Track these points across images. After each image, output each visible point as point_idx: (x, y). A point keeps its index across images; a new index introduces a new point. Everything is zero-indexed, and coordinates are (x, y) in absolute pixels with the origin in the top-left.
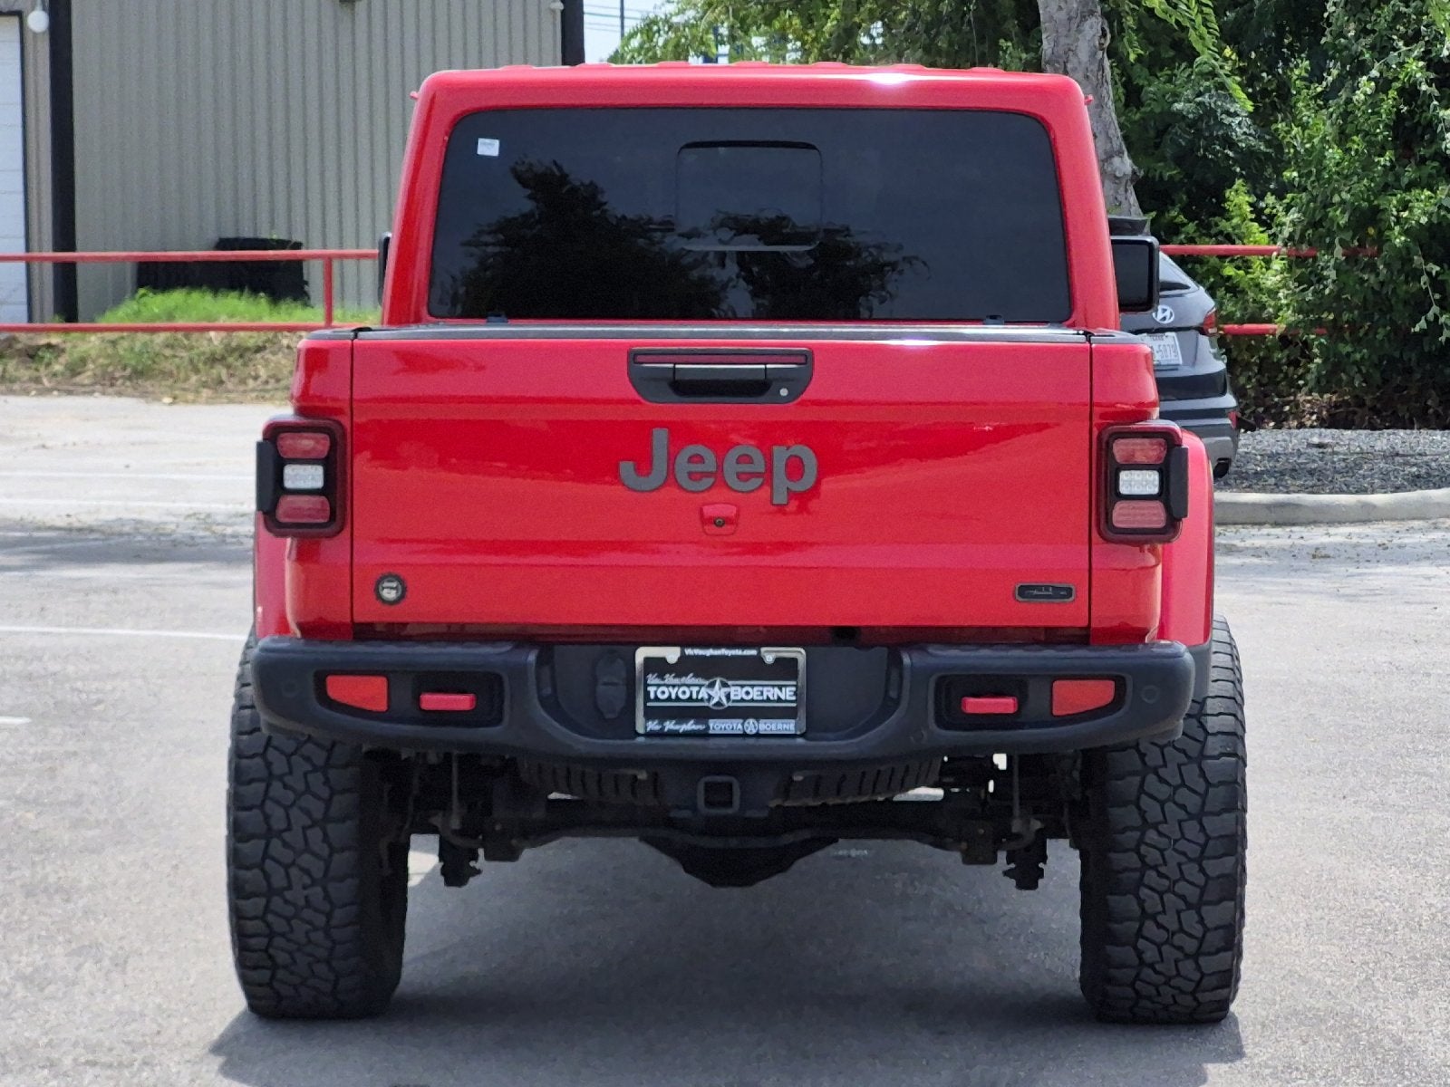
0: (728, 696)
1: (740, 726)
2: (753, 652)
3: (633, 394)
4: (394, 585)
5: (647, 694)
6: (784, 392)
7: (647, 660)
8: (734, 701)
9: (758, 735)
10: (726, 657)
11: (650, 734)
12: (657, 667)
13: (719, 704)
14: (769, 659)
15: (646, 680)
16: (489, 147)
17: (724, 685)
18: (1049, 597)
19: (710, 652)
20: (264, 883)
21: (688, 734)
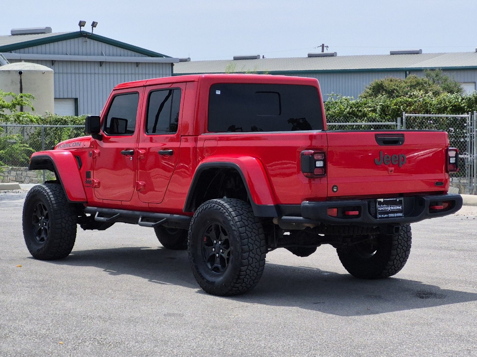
1: (394, 215)
2: (395, 199)
3: (377, 144)
4: (336, 188)
5: (378, 209)
6: (401, 143)
7: (379, 201)
8: (392, 210)
9: (397, 217)
10: (391, 200)
11: (380, 218)
12: (380, 203)
13: (389, 210)
14: (398, 200)
15: (378, 206)
16: (218, 92)
17: (390, 207)
19: (388, 199)
21: (386, 217)
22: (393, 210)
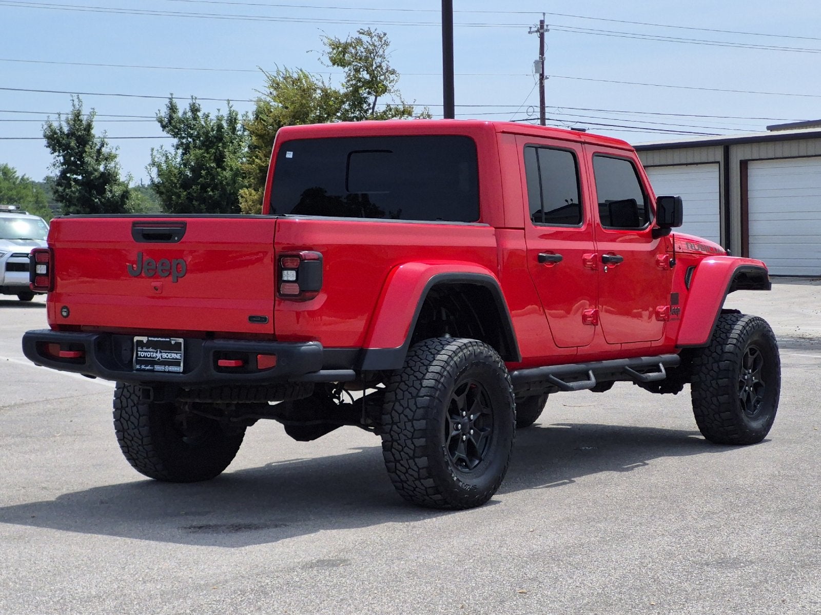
0: (162, 356)
1: (163, 368)
2: (169, 340)
3: (132, 239)
4: (66, 310)
5: (137, 354)
6: (176, 238)
7: (137, 341)
8: (164, 359)
9: (169, 372)
10: (161, 341)
11: (137, 370)
12: (140, 343)
13: (159, 359)
14: (173, 342)
15: (137, 349)
16: (289, 155)
17: (161, 352)
18: (259, 321)
19: (156, 339)
20: (121, 427)
21: (148, 370)
22: (166, 358)
